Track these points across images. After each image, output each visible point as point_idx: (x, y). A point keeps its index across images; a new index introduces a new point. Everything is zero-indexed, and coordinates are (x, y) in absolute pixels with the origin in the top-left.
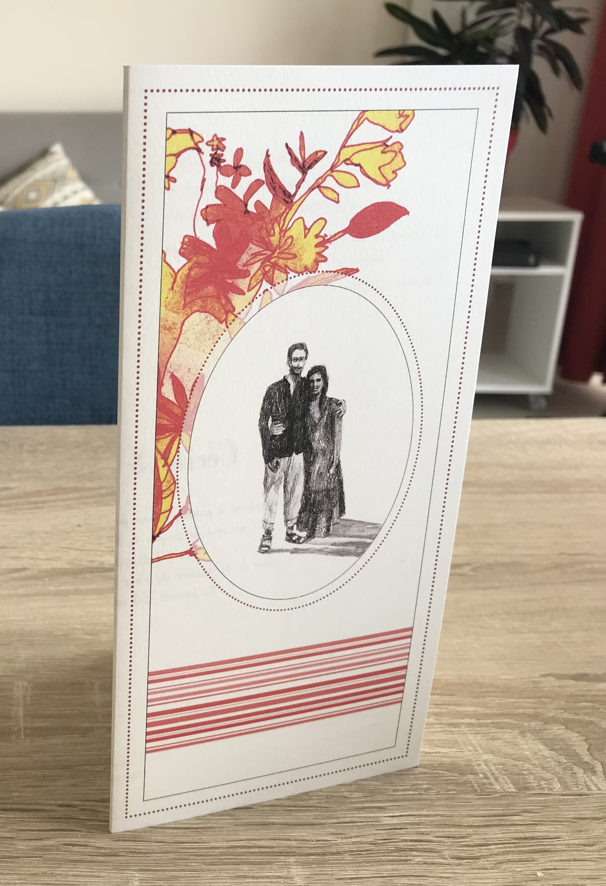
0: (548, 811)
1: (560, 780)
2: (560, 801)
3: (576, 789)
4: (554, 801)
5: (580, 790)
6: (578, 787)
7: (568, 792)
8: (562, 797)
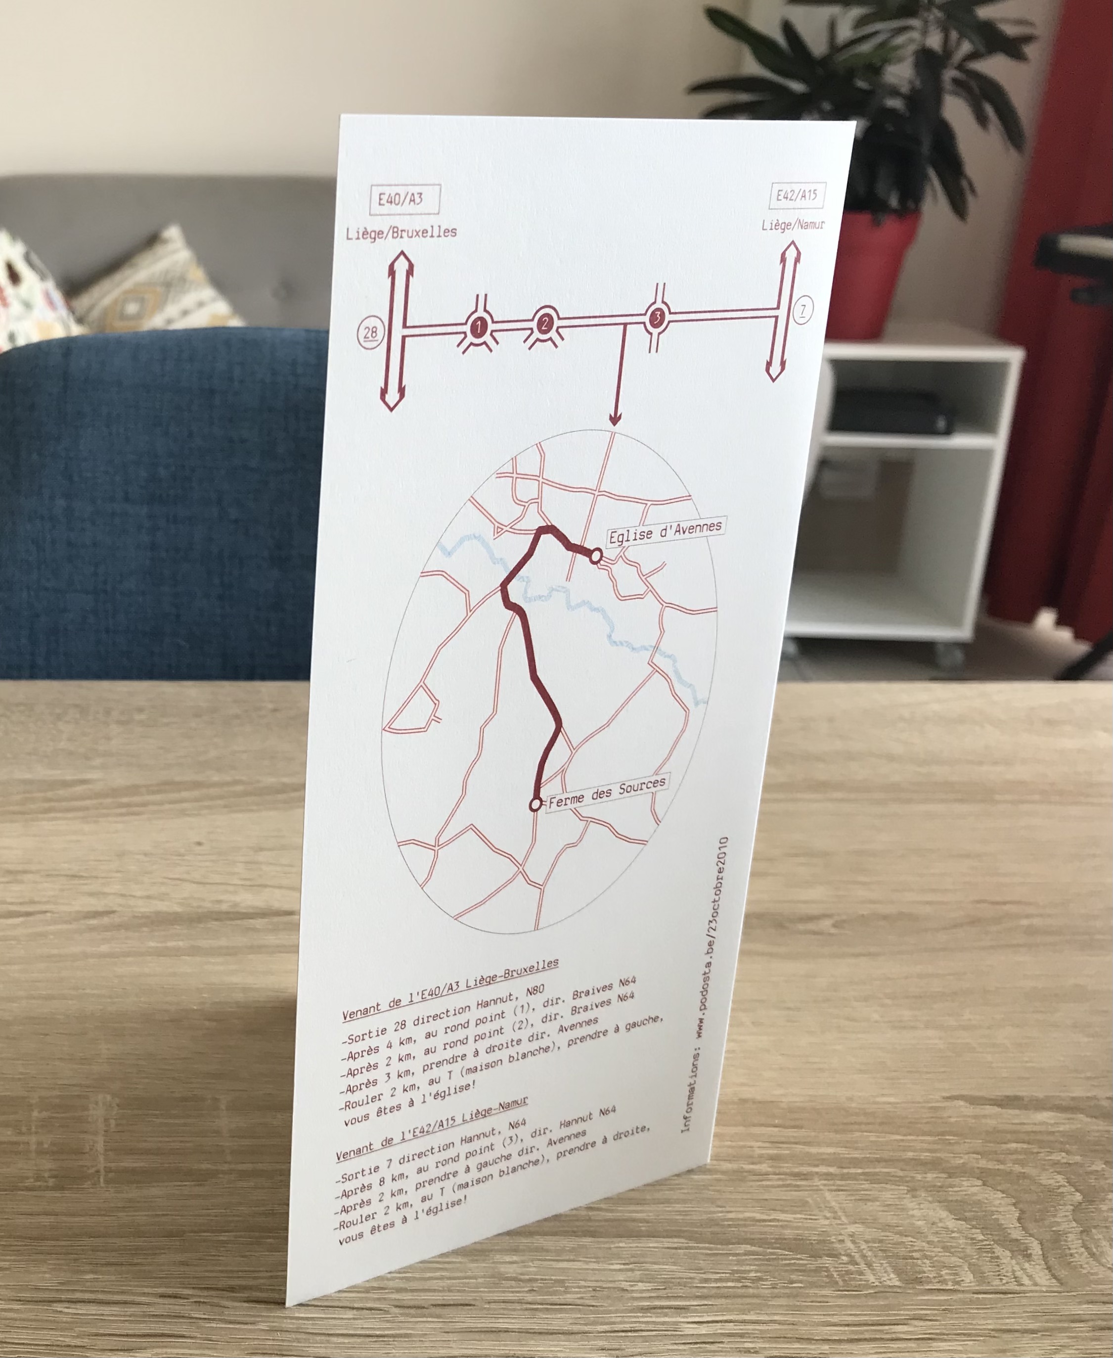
0: (952, 1318)
1: (975, 1269)
2: (971, 1301)
3: (997, 1282)
4: (963, 1302)
5: (1004, 1284)
6: (1001, 1279)
7: (985, 1288)
8: (976, 1296)
